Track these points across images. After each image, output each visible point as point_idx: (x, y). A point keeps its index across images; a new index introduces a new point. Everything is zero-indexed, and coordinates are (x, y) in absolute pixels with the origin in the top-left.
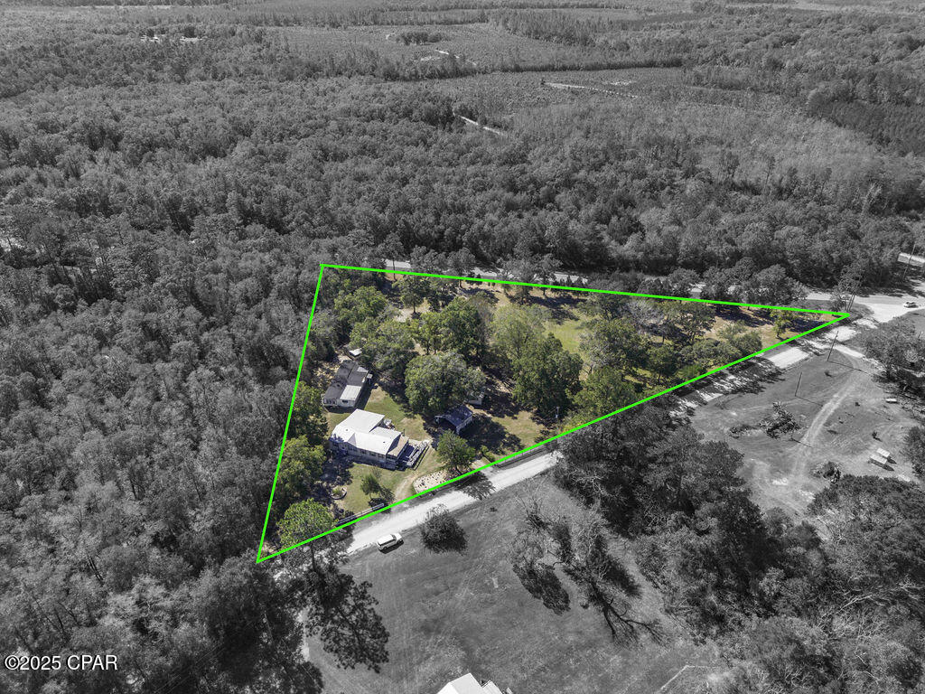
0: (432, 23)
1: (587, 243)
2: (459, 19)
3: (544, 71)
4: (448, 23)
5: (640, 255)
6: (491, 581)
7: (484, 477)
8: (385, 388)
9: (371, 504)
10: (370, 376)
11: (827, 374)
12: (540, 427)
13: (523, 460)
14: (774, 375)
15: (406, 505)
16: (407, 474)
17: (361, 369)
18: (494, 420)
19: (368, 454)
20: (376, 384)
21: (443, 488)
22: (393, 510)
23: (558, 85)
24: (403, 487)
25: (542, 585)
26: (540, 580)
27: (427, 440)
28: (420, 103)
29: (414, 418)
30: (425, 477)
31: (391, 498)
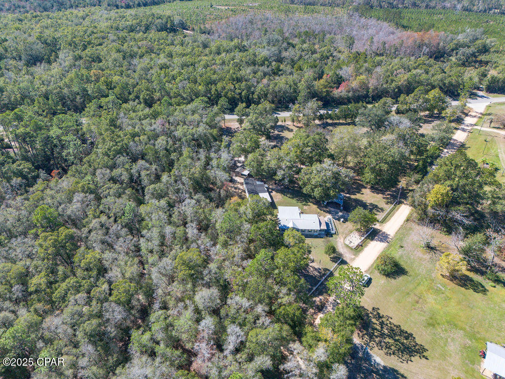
5: (350, 94)
6: (438, 287)
7: (379, 230)
8: (277, 191)
9: (333, 261)
10: (266, 186)
11: (485, 141)
12: (380, 196)
13: (390, 216)
14: (463, 146)
15: (353, 257)
16: (336, 239)
17: (258, 183)
18: (353, 197)
19: (307, 233)
20: (270, 190)
21: (363, 242)
22: (348, 261)
23: (220, 7)
24: (341, 246)
25: (464, 281)
26: (461, 279)
27: (329, 216)
28: (154, 20)
29: (309, 205)
30: (348, 238)
31: (341, 255)
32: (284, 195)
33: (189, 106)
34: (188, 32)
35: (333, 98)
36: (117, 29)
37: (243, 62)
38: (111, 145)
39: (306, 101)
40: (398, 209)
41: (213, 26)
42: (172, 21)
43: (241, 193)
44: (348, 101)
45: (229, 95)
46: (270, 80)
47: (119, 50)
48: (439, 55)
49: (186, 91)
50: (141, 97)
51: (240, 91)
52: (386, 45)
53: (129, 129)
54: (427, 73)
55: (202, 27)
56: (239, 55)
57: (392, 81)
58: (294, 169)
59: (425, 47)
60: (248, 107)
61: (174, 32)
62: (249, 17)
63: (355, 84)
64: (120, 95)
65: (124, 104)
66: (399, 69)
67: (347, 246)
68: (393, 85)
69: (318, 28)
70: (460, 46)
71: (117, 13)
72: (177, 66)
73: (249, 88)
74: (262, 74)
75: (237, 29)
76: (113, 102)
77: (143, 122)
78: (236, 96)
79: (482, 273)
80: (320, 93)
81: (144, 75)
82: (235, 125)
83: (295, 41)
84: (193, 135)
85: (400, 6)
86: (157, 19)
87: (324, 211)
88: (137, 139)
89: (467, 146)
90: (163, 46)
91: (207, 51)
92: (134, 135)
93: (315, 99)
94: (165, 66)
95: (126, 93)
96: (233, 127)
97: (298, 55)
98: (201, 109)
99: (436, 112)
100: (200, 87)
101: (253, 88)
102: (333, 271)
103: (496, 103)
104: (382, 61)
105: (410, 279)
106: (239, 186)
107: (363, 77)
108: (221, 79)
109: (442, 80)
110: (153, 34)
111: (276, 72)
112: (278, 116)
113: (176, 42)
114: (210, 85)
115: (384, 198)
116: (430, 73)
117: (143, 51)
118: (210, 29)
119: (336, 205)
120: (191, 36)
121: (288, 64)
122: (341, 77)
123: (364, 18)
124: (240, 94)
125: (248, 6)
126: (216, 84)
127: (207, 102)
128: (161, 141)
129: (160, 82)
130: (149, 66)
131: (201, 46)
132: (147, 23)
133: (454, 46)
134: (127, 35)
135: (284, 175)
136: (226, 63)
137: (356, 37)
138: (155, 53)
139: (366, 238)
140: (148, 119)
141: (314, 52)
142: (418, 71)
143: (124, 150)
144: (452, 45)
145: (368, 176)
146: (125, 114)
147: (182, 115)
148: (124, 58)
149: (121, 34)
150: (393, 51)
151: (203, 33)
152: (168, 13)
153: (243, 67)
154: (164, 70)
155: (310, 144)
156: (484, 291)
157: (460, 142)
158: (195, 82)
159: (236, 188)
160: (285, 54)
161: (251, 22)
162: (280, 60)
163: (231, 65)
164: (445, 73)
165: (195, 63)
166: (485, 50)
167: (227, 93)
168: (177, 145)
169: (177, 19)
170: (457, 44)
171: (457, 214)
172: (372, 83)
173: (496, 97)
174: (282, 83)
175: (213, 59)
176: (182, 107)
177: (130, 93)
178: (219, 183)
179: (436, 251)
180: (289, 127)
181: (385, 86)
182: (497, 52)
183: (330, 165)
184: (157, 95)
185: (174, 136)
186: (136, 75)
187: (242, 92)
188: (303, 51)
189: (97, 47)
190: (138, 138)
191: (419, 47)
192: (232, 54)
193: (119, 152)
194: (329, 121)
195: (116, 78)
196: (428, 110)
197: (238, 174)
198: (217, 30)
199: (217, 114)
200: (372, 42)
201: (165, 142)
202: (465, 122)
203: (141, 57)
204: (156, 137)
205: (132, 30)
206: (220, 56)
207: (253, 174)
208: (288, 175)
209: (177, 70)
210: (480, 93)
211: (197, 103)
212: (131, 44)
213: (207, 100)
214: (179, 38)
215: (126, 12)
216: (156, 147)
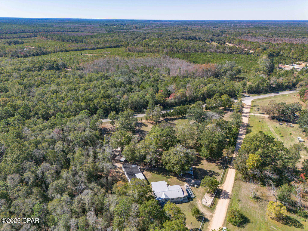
0: (14, 38)
1: (162, 99)
2: (25, 36)
3: (76, 51)
4: (20, 37)
5: (176, 100)
6: (272, 228)
7: (221, 189)
8: (147, 170)
9: (199, 221)
10: (139, 167)
11: (259, 121)
12: (214, 164)
13: (224, 178)
14: (248, 126)
15: (211, 214)
16: (196, 201)
17: (133, 166)
18: (197, 167)
19: (175, 200)
20: (142, 170)
21: (214, 201)
22: (209, 219)
23: (87, 55)
24: (200, 207)
25: (286, 221)
26: (283, 218)
27: (186, 184)
28: (44, 64)
29: (171, 178)
30: (203, 199)
31: (202, 214)
32: (153, 172)
33: (77, 117)
34: (68, 69)
35: (167, 103)
36: (19, 70)
37: (107, 85)
38: (18, 153)
39: (153, 107)
40: (228, 172)
41: (84, 65)
42: (57, 64)
43: (121, 175)
44: (176, 104)
45: (103, 107)
46: (128, 95)
47: (21, 83)
48: (217, 75)
49: (72, 107)
50: (40, 113)
51: (109, 104)
52: (188, 72)
53: (32, 139)
54: (216, 85)
55: (77, 66)
56: (104, 82)
57: (199, 91)
58: (158, 153)
59: (209, 72)
60: (117, 113)
61: (59, 70)
62: (106, 60)
63: (178, 94)
64: (23, 113)
65: (27, 120)
66: (200, 84)
67: (205, 206)
68: (199, 93)
69: (148, 65)
70: (227, 70)
71: (19, 60)
72: (64, 90)
73: (115, 101)
74: (122, 92)
75: (100, 67)
76: (18, 120)
77: (44, 132)
78: (107, 107)
79: (295, 212)
80: (160, 101)
81: (41, 99)
82: (109, 126)
83: (137, 72)
84: (82, 137)
85: (189, 52)
86: (47, 63)
87: (182, 181)
88: (39, 146)
89: (251, 126)
90: (52, 79)
91: (83, 80)
92: (37, 143)
93: (158, 105)
94: (55, 92)
95: (28, 112)
96: (107, 127)
97: (141, 80)
98: (85, 118)
99: (227, 107)
100: (82, 104)
101: (118, 101)
102: (201, 229)
103: (256, 99)
104: (189, 81)
105: (253, 225)
106: (119, 170)
107: (182, 90)
108: (96, 97)
109: (225, 89)
110: (44, 72)
111: (130, 91)
112: (137, 117)
113: (61, 76)
114: (89, 102)
115: (216, 165)
116: (218, 86)
117: (39, 83)
118: (82, 67)
119: (189, 176)
120: (71, 72)
121: (136, 85)
122: (169, 91)
123: (172, 58)
124: (110, 105)
125: (104, 54)
126: (93, 101)
127: (89, 113)
128: (59, 146)
129: (54, 102)
130: (44, 92)
131: (79, 77)
132: (40, 65)
133: (224, 70)
134: (26, 73)
135: (151, 159)
136: (97, 87)
137: (170, 69)
138: (47, 83)
139: (215, 197)
140: (48, 129)
141: (150, 78)
142: (211, 85)
143: (30, 157)
144: (222, 70)
145: (205, 152)
146: (28, 127)
147: (72, 123)
148: (25, 88)
149: (23, 73)
150: (192, 75)
151: (78, 70)
152: (54, 59)
153: (108, 89)
154: (55, 94)
155: (164, 135)
156: (301, 226)
157: (246, 124)
158: (78, 100)
159: (117, 172)
160: (132, 80)
161: (108, 62)
162: (131, 83)
163: (100, 88)
164: (225, 85)
165: (77, 88)
166: (239, 72)
167: (101, 106)
168: (70, 146)
169: (60, 63)
170: (225, 70)
171: (267, 172)
172: (188, 93)
173: (254, 96)
174: (135, 97)
175: (88, 85)
176: (71, 118)
177: (30, 111)
178: (105, 171)
179: (261, 200)
180: (145, 123)
181: (195, 94)
182: (245, 72)
183: (181, 149)
184: (51, 111)
185: (68, 140)
186: (35, 99)
187: (111, 105)
188: (143, 77)
189: (5, 82)
190: (41, 145)
191: (206, 72)
192: (100, 81)
193: (25, 159)
194: (169, 118)
195: (19, 102)
196: (223, 107)
197: (117, 161)
198: (87, 67)
199: (96, 120)
200: (180, 71)
201: (61, 146)
202: (244, 112)
203: (37, 86)
204: (54, 142)
205: (29, 70)
206: (92, 83)
207: (128, 159)
208: (154, 158)
209: (65, 93)
210: (245, 95)
211: (82, 115)
212: (30, 78)
213: (89, 112)
214: (63, 74)
215: (25, 60)
216: (55, 150)
